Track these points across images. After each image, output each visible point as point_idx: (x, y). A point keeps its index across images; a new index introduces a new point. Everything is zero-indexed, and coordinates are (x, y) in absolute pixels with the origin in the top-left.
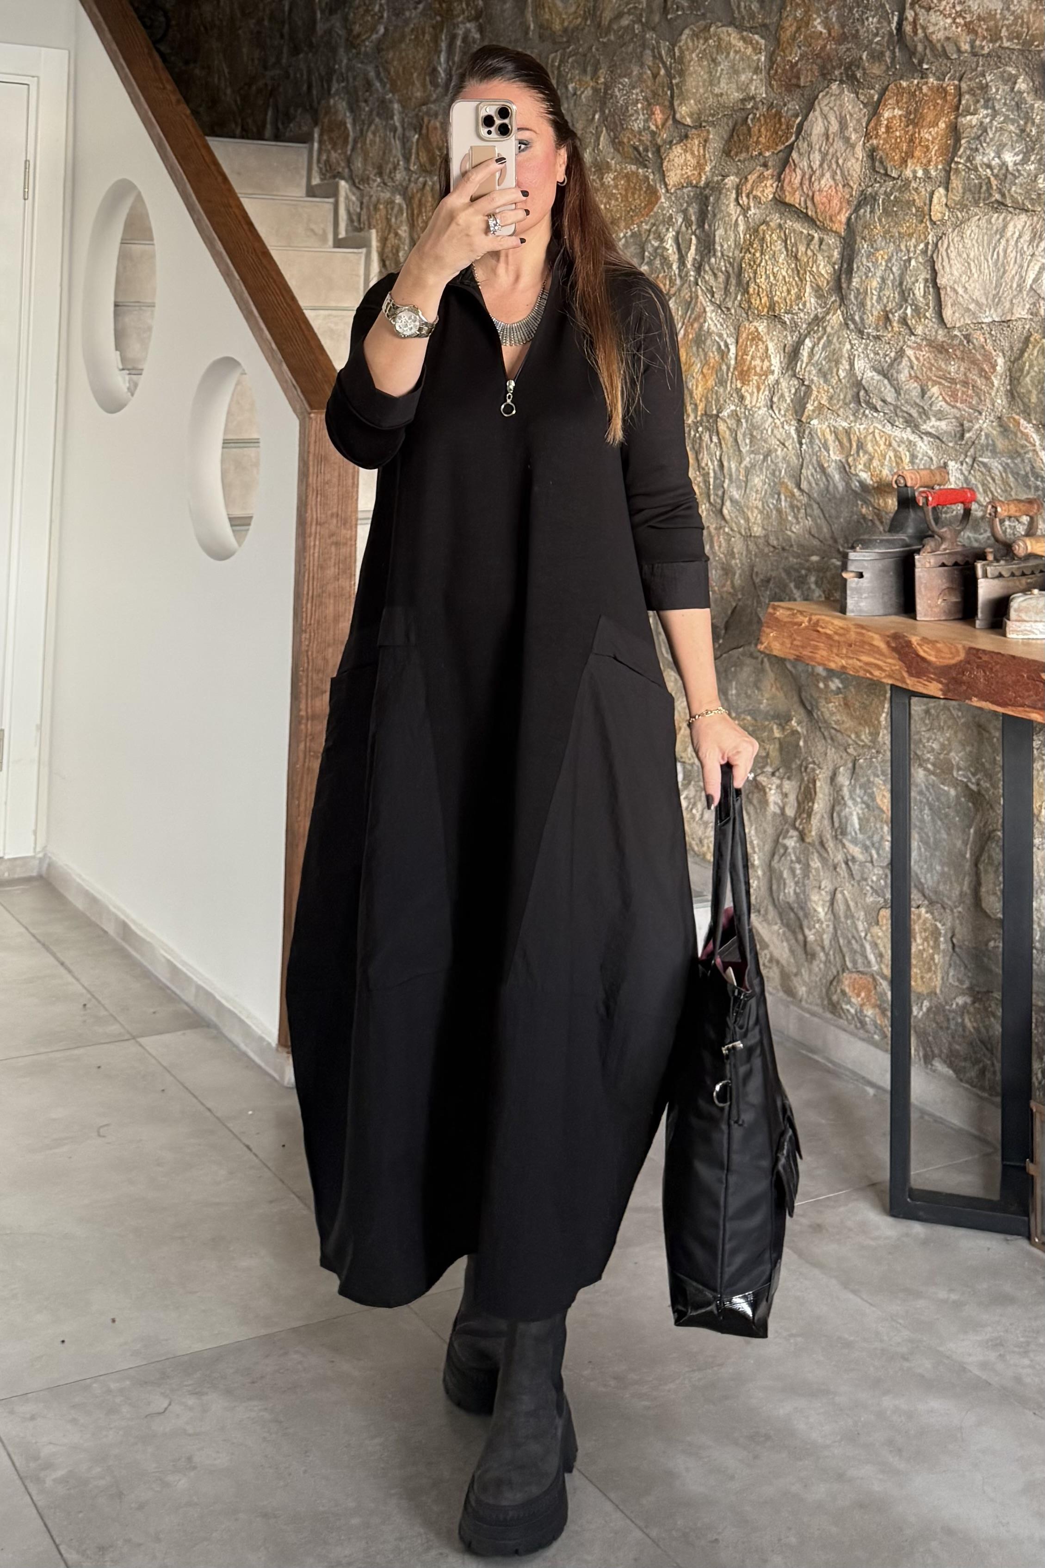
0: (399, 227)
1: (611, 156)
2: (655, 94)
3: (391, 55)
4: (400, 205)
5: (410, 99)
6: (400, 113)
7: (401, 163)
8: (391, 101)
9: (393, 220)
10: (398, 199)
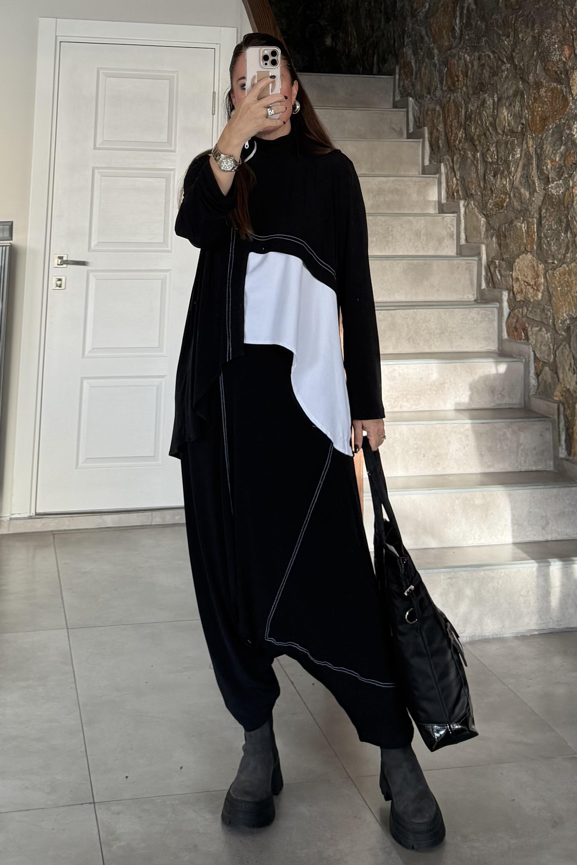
0: (438, 126)
1: (543, 78)
2: (565, 39)
3: (432, 20)
4: (438, 111)
5: (443, 47)
6: (438, 56)
7: (439, 86)
8: (433, 49)
9: (435, 121)
10: (438, 108)
